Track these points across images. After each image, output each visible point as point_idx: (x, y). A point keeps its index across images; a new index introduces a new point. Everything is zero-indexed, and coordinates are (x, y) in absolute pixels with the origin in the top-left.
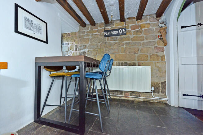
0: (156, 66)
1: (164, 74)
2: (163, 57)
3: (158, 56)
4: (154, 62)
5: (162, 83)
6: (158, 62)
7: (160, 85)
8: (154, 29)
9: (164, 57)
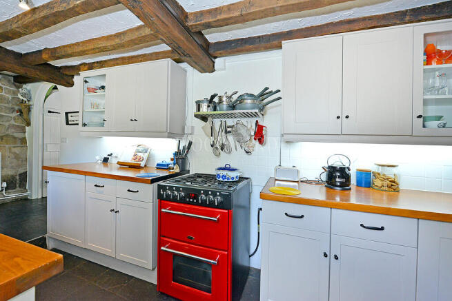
0: (10, 152)
1: (24, 163)
2: (23, 140)
3: (15, 138)
4: (7, 146)
5: (20, 175)
6: (14, 147)
7: (18, 177)
8: (10, 98)
9: (26, 140)
